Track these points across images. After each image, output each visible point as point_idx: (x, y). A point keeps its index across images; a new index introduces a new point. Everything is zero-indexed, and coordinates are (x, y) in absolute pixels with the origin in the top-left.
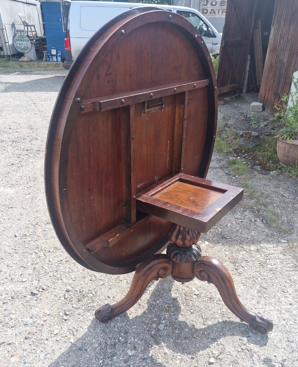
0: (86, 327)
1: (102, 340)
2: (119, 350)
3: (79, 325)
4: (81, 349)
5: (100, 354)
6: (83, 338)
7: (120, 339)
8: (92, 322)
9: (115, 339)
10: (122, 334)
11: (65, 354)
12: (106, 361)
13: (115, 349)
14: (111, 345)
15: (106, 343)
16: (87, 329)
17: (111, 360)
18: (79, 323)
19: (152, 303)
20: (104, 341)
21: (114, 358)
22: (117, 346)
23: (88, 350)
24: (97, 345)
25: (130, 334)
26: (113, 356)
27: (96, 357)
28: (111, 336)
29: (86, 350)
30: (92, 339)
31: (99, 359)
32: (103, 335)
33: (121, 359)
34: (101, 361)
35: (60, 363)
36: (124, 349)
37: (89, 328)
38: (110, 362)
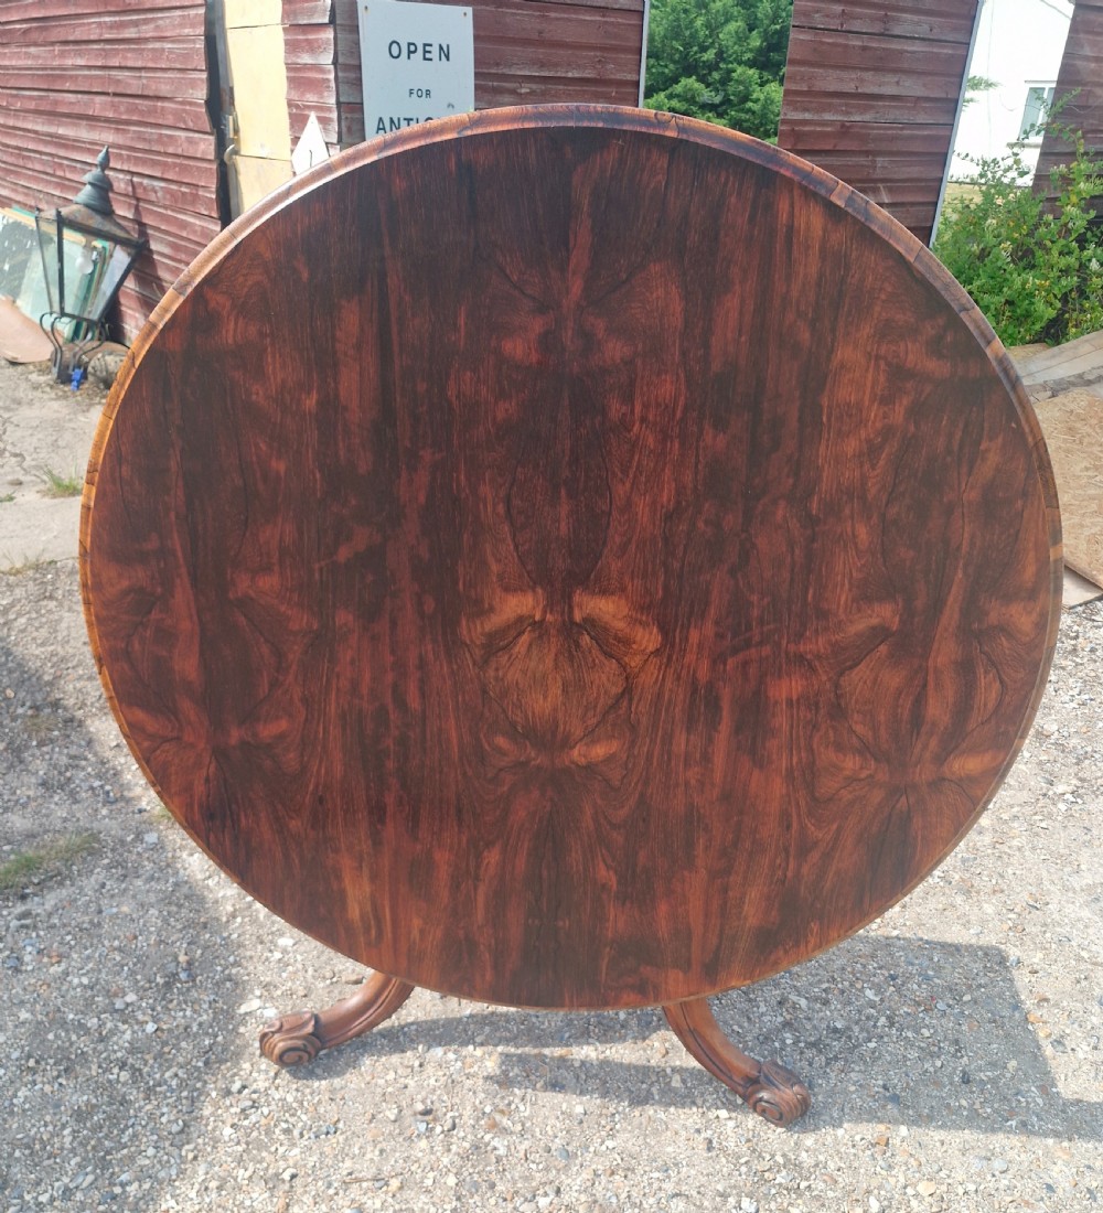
0: (840, 1132)
1: (832, 1075)
2: (815, 1027)
3: (855, 1155)
4: (895, 1099)
5: (862, 1057)
6: (873, 1117)
7: (791, 1041)
8: (817, 1128)
9: (802, 1053)
10: (777, 1044)
11: (940, 1123)
12: (860, 1036)
13: (820, 1039)
14: (821, 1052)
15: (827, 1064)
16: (845, 1125)
17: (849, 1028)
18: (852, 1158)
19: (636, 1029)
20: (828, 1070)
21: (839, 1026)
22: (813, 1039)
23: (881, 1082)
24: (852, 1075)
25: (761, 1029)
26: (836, 1030)
27: (874, 1060)
28: (805, 1064)
29: (885, 1087)
30: (853, 1092)
31: (873, 1053)
32: (820, 1081)
33: (828, 1013)
34: (872, 1045)
35: (965, 1113)
36: (804, 1021)
37: (837, 1124)
38: (856, 1029)
